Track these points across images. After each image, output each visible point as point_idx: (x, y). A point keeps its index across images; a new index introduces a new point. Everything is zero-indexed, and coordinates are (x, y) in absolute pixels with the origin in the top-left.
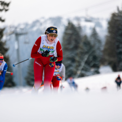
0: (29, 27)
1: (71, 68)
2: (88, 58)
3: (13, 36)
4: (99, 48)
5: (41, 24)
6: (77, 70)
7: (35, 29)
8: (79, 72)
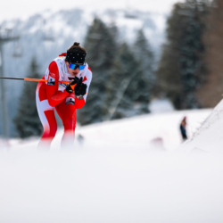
0: (22, 26)
1: (99, 103)
2: (130, 85)
4: (149, 68)
5: (45, 22)
6: (109, 105)
7: (33, 30)
8: (112, 111)
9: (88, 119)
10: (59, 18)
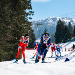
0: (43, 22)
1: (60, 38)
2: (67, 34)
3: (36, 25)
4: (72, 31)
5: (48, 21)
6: (63, 39)
7: (46, 22)
9: (58, 42)
10: (52, 20)
